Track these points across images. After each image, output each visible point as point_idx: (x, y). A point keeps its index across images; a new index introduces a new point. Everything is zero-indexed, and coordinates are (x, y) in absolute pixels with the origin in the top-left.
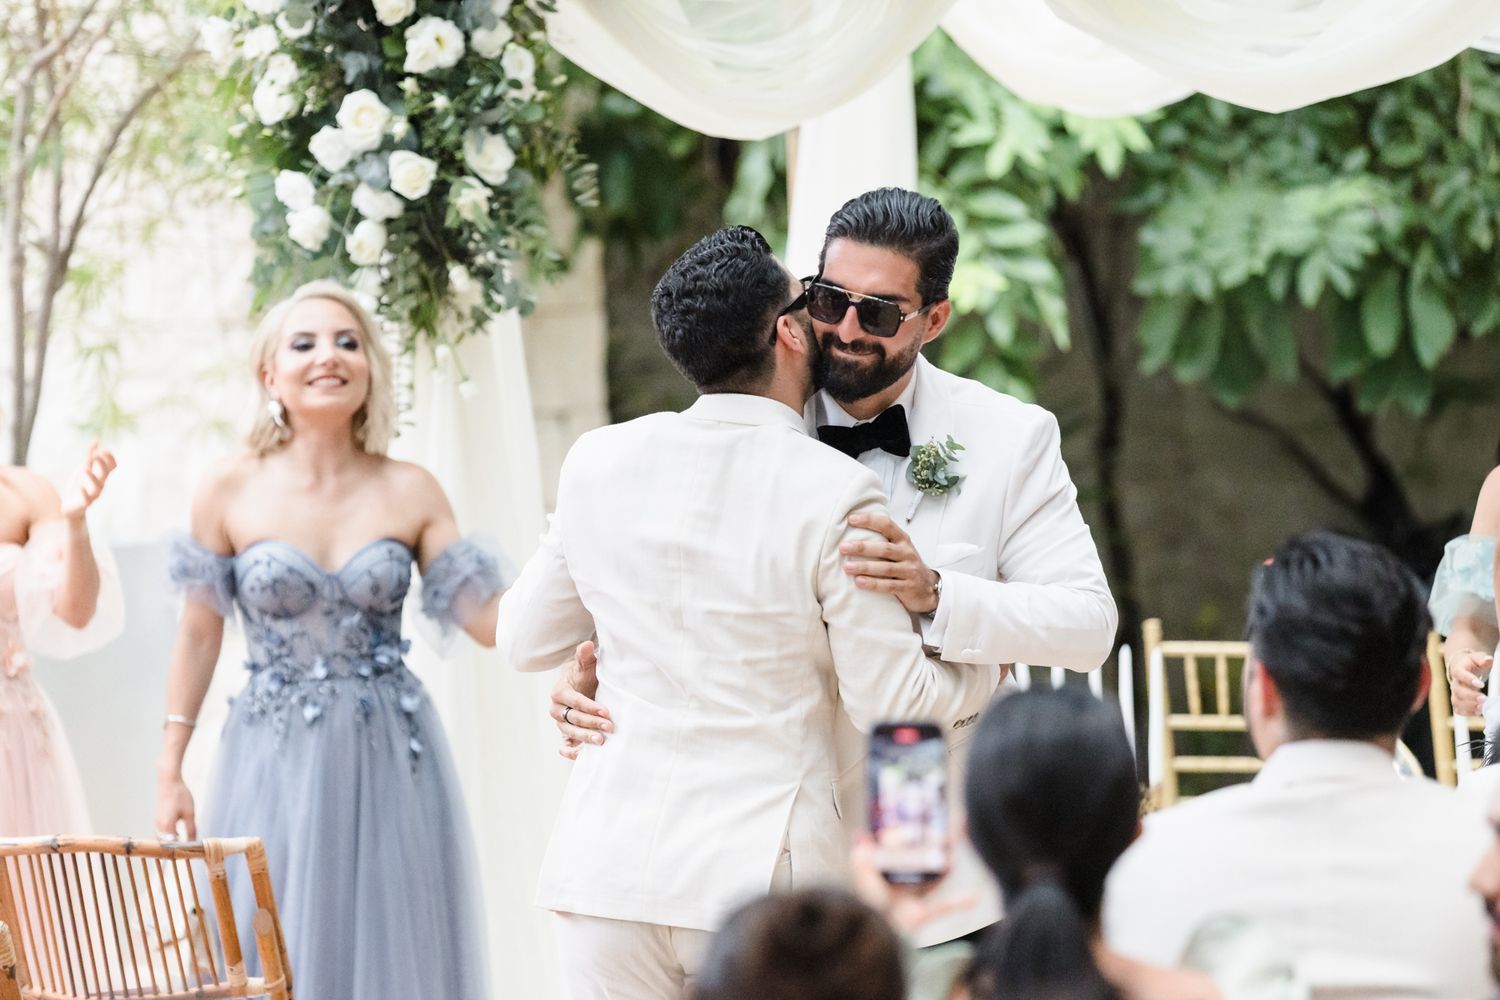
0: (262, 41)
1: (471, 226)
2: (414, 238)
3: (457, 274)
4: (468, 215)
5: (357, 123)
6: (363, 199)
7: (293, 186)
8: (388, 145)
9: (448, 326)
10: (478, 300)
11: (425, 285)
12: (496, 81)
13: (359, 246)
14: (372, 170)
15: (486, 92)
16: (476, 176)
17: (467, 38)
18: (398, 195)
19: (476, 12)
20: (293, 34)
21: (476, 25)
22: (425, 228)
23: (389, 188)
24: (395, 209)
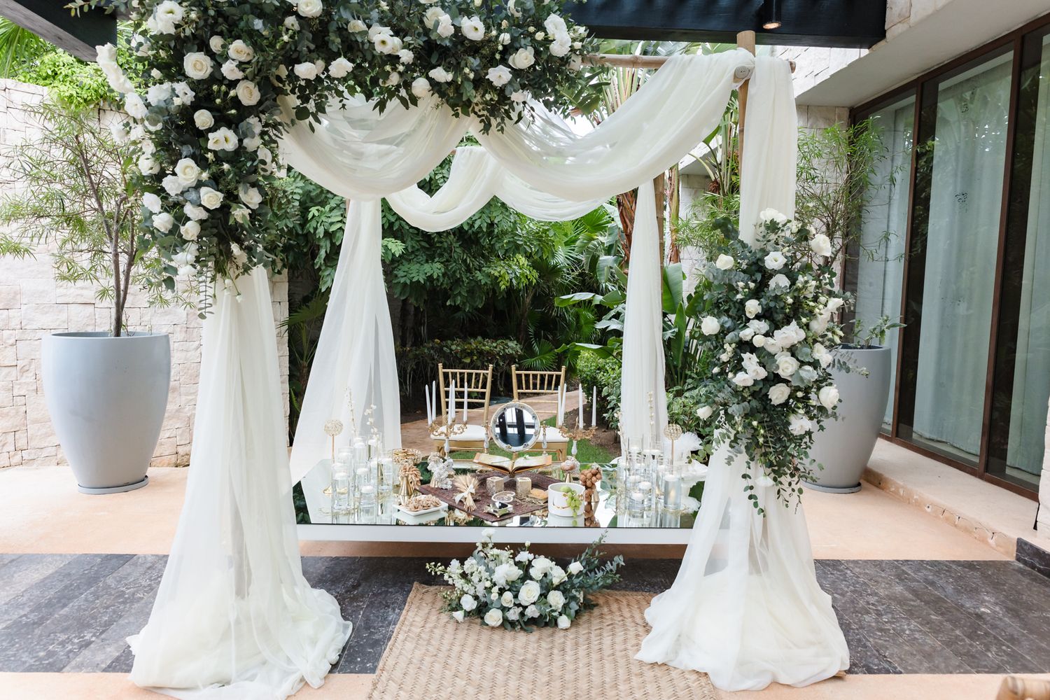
0: (137, 132)
1: (242, 226)
2: (215, 231)
3: (235, 247)
4: (240, 221)
5: (185, 174)
6: (189, 210)
7: (151, 201)
8: (199, 184)
9: (232, 271)
10: (245, 260)
11: (221, 253)
12: (254, 160)
13: (186, 232)
14: (193, 195)
15: (249, 164)
16: (244, 204)
17: (240, 141)
18: (205, 208)
19: (244, 129)
20: (153, 129)
21: (246, 136)
22: (220, 226)
23: (201, 205)
24: (204, 215)
